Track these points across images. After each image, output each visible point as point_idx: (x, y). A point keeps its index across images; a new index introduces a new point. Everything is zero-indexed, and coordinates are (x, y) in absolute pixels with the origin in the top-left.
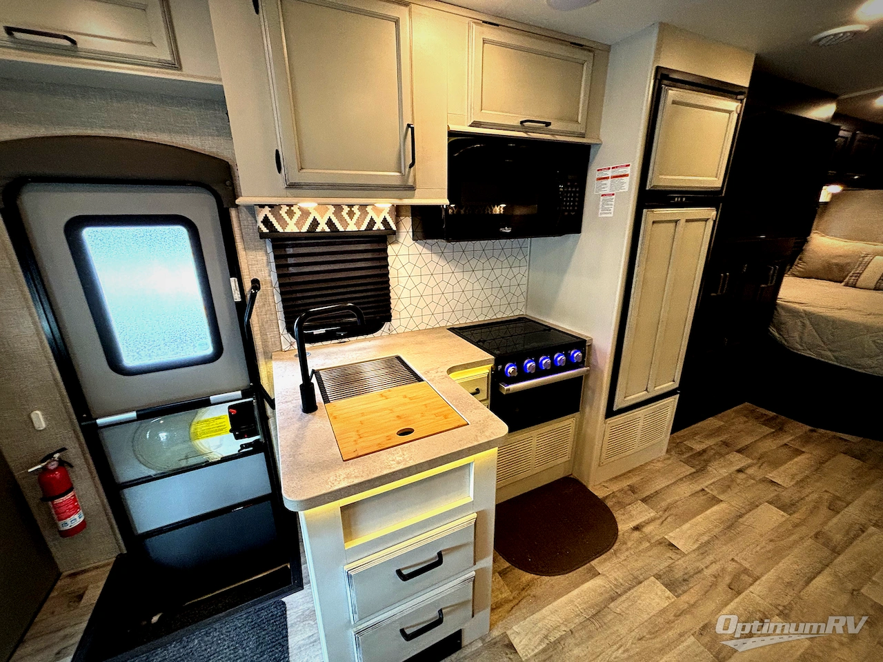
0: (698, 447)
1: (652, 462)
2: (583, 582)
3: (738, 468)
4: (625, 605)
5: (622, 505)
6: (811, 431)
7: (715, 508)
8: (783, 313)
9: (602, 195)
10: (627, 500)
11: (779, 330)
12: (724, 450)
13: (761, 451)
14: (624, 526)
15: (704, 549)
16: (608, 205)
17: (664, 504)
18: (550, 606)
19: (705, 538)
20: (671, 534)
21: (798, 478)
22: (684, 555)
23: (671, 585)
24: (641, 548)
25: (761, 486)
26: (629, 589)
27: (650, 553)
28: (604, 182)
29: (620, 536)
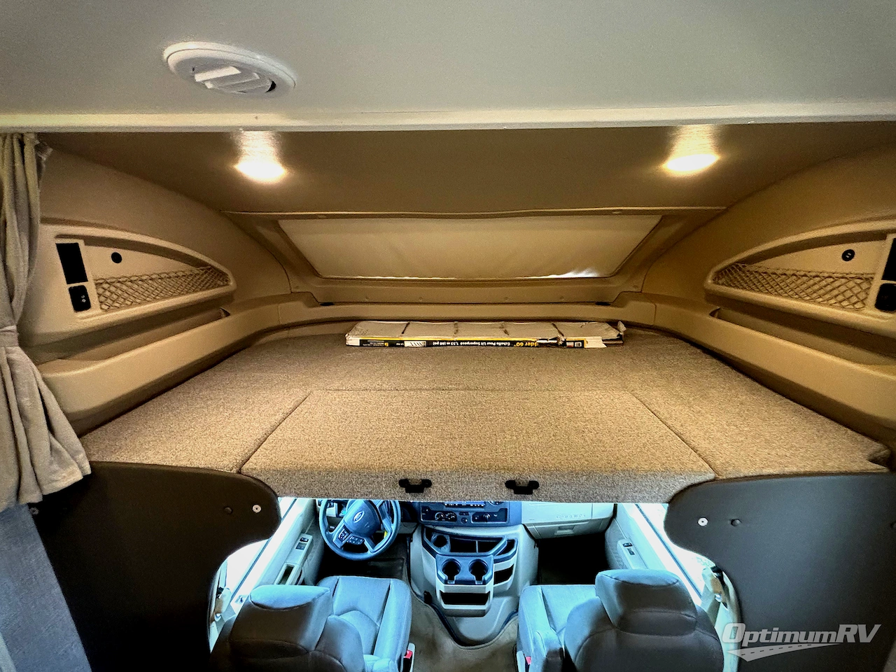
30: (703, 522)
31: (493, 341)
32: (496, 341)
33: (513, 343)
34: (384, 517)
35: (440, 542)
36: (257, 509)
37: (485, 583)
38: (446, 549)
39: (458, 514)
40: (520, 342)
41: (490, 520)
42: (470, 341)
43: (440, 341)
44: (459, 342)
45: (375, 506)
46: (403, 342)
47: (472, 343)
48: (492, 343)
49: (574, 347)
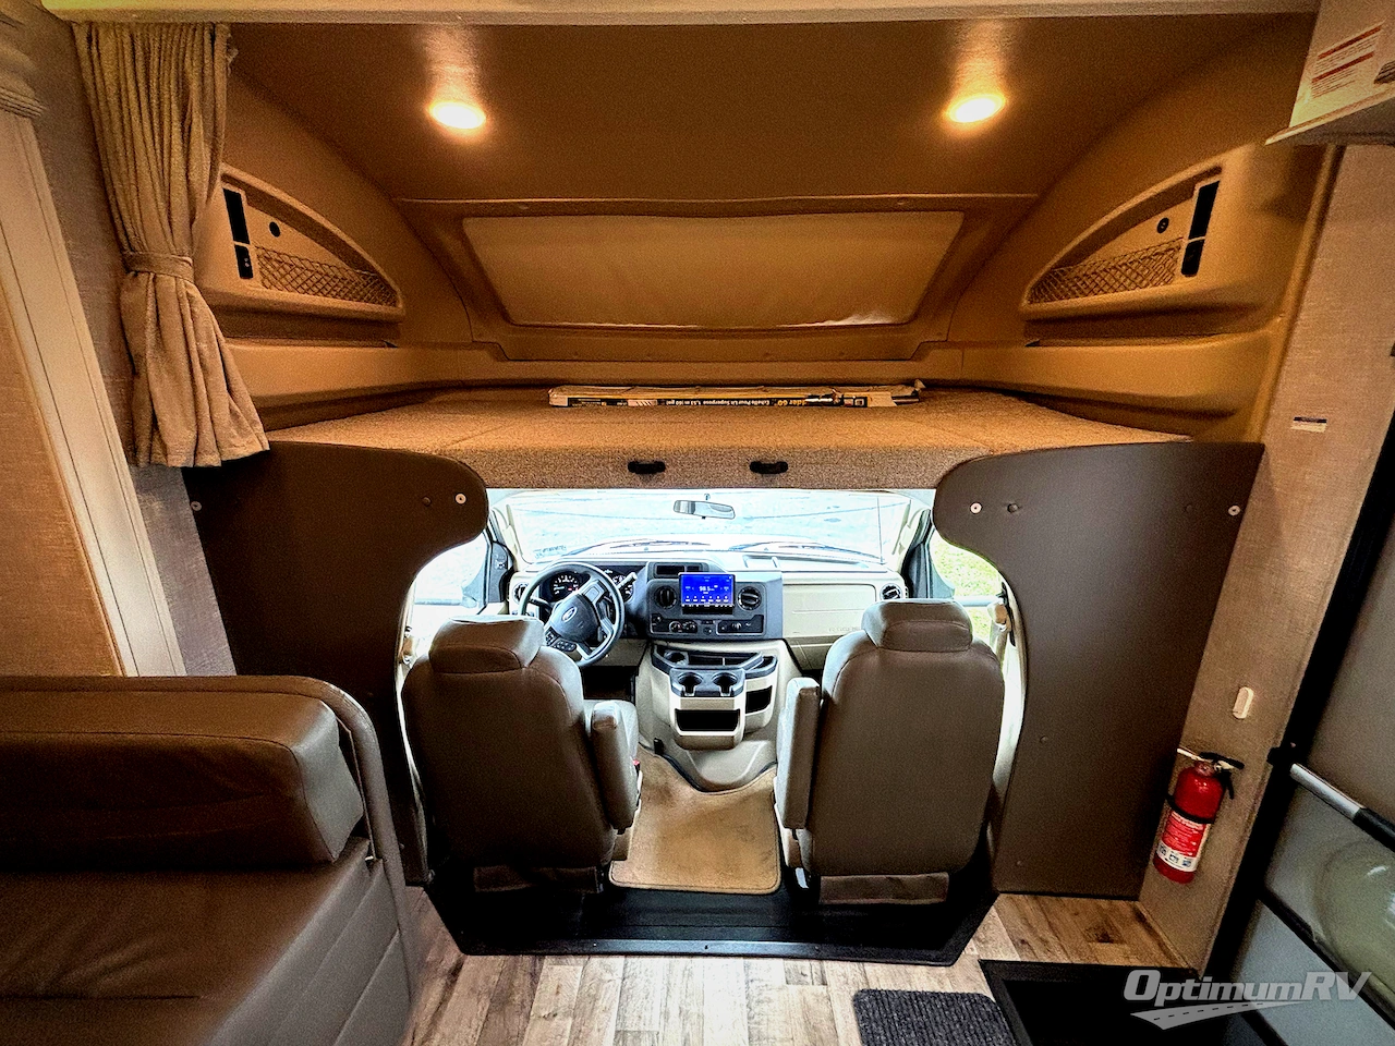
30: (976, 508)
31: (748, 400)
32: (751, 400)
33: (773, 401)
34: (602, 617)
35: (676, 657)
36: (461, 499)
37: (733, 695)
38: (684, 663)
39: (699, 623)
40: (783, 399)
41: (740, 630)
42: (717, 400)
43: (676, 400)
44: (702, 400)
45: (591, 603)
46: (625, 400)
47: (719, 402)
48: (746, 402)
49: (854, 406)
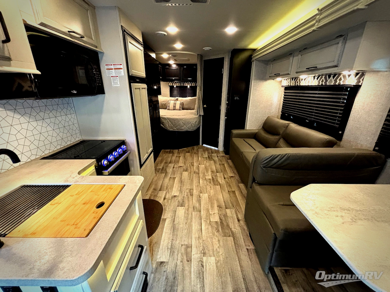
0: (161, 167)
1: (153, 178)
2: (164, 225)
3: (172, 167)
4: (177, 219)
5: (156, 196)
6: (178, 150)
7: (176, 180)
8: (162, 119)
9: (112, 77)
10: (156, 194)
11: (163, 125)
12: (167, 164)
13: (174, 160)
14: (161, 201)
15: (181, 191)
16: (116, 81)
17: (165, 188)
18: (162, 240)
19: (179, 188)
20: (173, 194)
21: (184, 162)
22: (179, 196)
23: (182, 206)
24: (169, 203)
25: (179, 168)
26: (175, 215)
27: (172, 202)
28: (111, 70)
29: (162, 205)
